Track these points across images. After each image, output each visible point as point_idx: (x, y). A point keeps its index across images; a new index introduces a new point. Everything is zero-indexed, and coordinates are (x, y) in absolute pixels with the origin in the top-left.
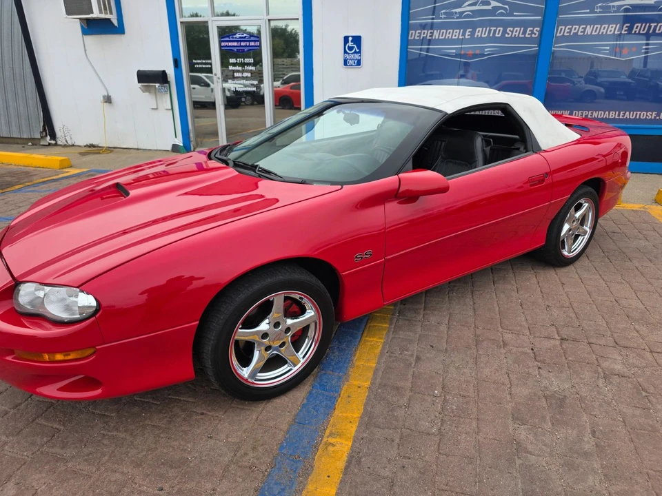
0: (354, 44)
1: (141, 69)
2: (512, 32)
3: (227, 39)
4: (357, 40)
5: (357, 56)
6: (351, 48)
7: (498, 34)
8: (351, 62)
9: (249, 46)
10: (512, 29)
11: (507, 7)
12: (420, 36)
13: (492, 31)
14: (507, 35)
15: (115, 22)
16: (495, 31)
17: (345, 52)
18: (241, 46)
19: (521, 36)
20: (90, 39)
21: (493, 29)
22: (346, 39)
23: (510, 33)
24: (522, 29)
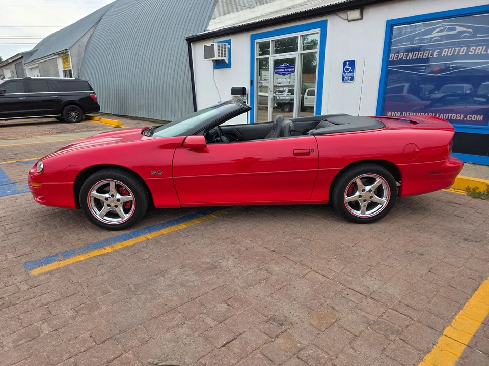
0: (350, 66)
1: (235, 87)
2: (475, 50)
3: (278, 67)
4: (352, 63)
5: (351, 75)
6: (347, 69)
7: (462, 52)
8: (347, 79)
9: (289, 71)
10: (475, 48)
11: (470, 30)
12: (397, 58)
13: (457, 51)
14: (470, 53)
15: (227, 61)
16: (459, 50)
17: (344, 72)
18: (285, 71)
19: (483, 53)
20: (217, 71)
21: (458, 49)
22: (345, 63)
23: (473, 51)
24: (485, 47)
